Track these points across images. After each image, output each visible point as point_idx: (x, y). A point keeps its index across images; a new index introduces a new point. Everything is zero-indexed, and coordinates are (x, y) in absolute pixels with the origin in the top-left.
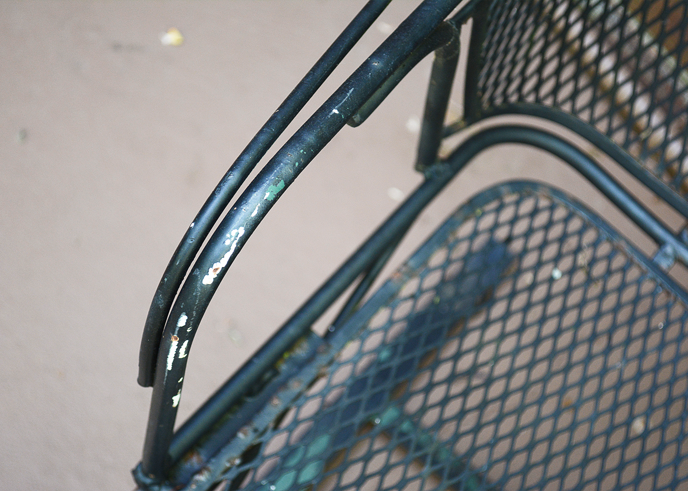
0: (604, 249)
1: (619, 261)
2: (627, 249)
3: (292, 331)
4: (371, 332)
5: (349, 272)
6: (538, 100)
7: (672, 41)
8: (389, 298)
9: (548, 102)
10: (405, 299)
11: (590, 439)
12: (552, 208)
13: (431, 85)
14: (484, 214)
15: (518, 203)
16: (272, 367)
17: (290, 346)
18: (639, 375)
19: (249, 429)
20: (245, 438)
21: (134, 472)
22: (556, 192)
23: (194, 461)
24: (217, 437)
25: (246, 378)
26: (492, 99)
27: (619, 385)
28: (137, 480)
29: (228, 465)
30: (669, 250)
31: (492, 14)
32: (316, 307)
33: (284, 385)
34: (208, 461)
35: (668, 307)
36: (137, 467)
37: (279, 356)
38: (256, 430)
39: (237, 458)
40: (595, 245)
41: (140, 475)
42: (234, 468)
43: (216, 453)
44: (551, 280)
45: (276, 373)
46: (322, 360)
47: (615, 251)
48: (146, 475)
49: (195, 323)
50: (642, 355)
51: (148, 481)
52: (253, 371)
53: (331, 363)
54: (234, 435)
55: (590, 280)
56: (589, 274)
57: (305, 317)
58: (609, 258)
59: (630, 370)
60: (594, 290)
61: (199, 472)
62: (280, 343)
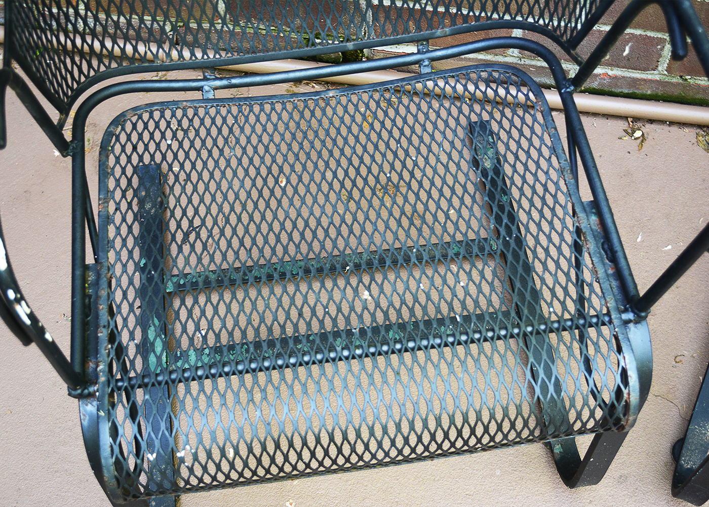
0: (179, 113)
1: (190, 113)
2: (188, 104)
3: (78, 273)
4: (113, 241)
5: (78, 225)
6: (87, 77)
7: (126, 8)
8: (107, 219)
9: (92, 73)
10: (114, 214)
11: (249, 194)
12: (140, 117)
13: (27, 107)
14: (113, 147)
15: (123, 129)
16: (85, 295)
17: (84, 280)
18: (244, 149)
19: (101, 329)
20: (103, 334)
21: (70, 394)
22: (135, 109)
23: (92, 365)
24: (91, 347)
25: (78, 311)
26: (65, 94)
27: (240, 161)
28: (75, 397)
29: (107, 351)
30: (206, 88)
31: (23, 52)
32: (79, 253)
33: (98, 297)
34: (97, 358)
35: (229, 112)
36: (69, 390)
37: (84, 288)
38: (104, 327)
39: (108, 344)
40: (173, 115)
41: (73, 392)
42: (111, 350)
43: (97, 352)
44: (169, 146)
45: (90, 297)
46: (104, 271)
47: (184, 110)
48: (75, 390)
49: (17, 290)
50: (238, 141)
51: (79, 391)
52: (78, 305)
53: (109, 269)
54: (97, 338)
55: (186, 132)
56: (182, 130)
57: (78, 262)
58: (185, 115)
59: (239, 152)
60: (192, 134)
61: (97, 366)
62: (78, 282)
